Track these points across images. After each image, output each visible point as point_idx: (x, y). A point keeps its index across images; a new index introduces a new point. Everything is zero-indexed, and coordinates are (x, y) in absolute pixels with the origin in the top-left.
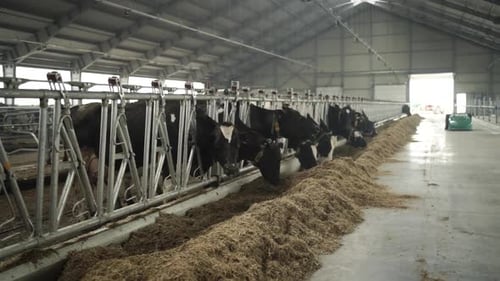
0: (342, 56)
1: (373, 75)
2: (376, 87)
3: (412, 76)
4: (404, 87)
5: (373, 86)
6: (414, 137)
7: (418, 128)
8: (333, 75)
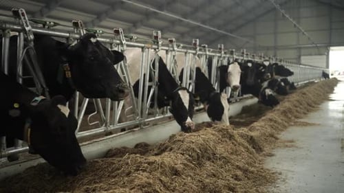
0: (275, 33)
1: (300, 48)
2: (302, 58)
3: (332, 48)
4: (325, 57)
5: (299, 57)
6: (332, 96)
7: (335, 88)
8: (268, 48)
